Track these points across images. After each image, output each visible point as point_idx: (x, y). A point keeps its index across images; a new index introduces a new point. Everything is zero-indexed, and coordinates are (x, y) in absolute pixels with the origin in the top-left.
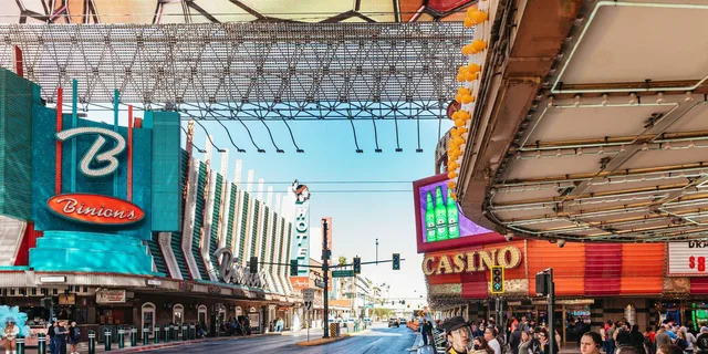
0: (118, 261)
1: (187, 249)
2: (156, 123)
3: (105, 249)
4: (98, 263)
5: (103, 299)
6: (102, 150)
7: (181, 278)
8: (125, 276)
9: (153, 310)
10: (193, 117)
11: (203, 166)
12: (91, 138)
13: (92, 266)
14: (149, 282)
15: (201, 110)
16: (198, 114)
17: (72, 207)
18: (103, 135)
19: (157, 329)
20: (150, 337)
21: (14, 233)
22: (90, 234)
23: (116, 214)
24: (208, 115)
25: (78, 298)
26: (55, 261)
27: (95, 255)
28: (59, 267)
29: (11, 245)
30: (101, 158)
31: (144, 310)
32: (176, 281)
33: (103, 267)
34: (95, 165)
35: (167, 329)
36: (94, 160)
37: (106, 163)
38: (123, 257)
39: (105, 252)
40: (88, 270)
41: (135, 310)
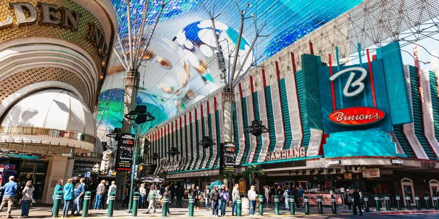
0: (368, 147)
1: (431, 136)
2: (385, 53)
3: (359, 140)
4: (355, 150)
5: (367, 175)
6: (354, 80)
7: (428, 158)
8: (373, 157)
9: (411, 184)
10: (411, 42)
11: (432, 73)
12: (347, 74)
13: (352, 153)
14: (394, 161)
15: (414, 34)
16: (413, 38)
17: (341, 118)
18: (353, 71)
19: (417, 198)
20: (412, 205)
21: (316, 139)
22: (351, 133)
23: (367, 117)
24: (420, 36)
25: (354, 175)
26: (333, 152)
27: (353, 145)
28: (335, 155)
29: (316, 145)
30: (354, 85)
31: (403, 184)
32: (421, 160)
33: (358, 153)
34: (351, 89)
35: (426, 198)
36: (350, 87)
37: (357, 87)
38: (370, 144)
39: (359, 143)
40: (349, 155)
41: (395, 183)
